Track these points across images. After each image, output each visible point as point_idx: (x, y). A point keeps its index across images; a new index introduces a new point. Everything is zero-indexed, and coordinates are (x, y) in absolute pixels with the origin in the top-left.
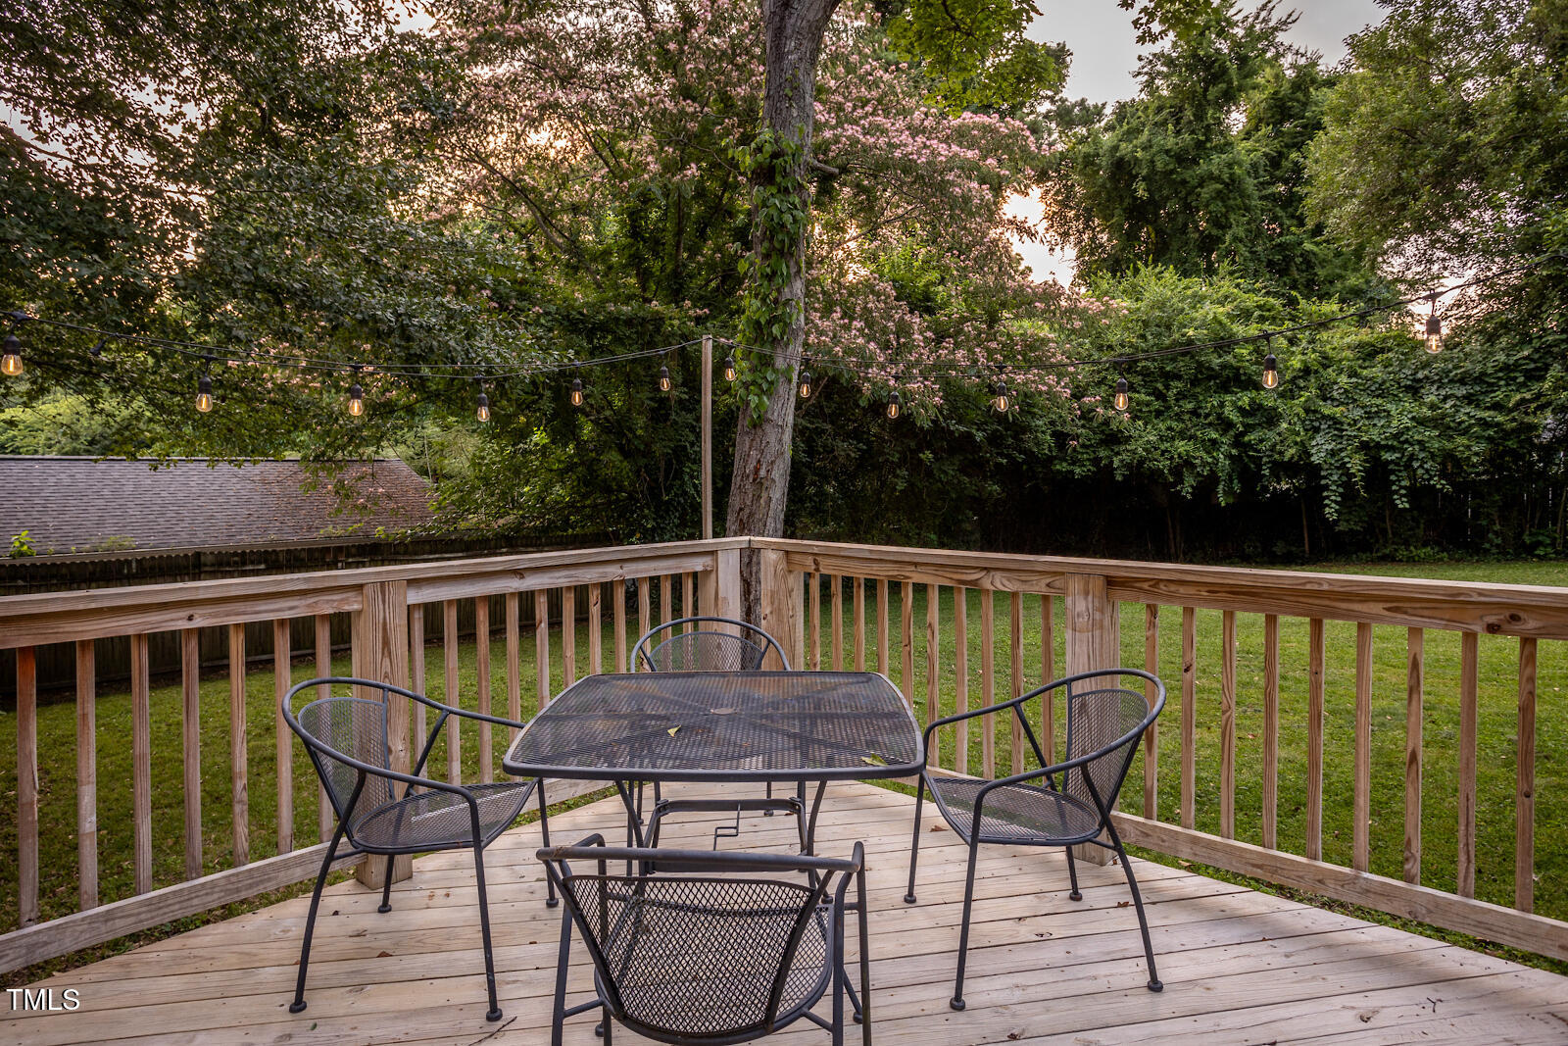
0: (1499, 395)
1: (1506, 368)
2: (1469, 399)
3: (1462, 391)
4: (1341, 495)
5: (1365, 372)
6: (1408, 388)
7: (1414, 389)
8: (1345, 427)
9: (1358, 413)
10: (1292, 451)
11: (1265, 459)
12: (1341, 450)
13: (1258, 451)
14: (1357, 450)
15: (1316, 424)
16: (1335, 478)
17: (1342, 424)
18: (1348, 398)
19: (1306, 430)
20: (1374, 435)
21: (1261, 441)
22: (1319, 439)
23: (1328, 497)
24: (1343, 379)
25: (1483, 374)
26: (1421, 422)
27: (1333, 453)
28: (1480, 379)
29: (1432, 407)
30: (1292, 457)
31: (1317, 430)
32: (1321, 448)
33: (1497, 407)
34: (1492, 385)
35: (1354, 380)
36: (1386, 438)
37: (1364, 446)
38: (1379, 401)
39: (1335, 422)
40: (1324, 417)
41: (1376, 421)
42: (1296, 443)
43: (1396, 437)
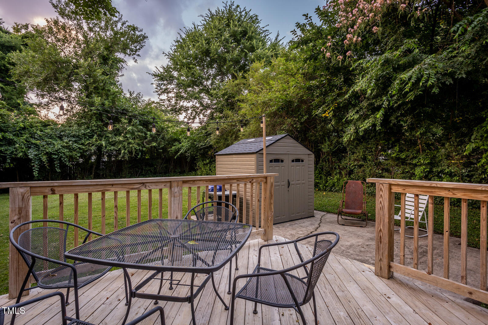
0: (83, 141)
1: (84, 134)
2: (75, 142)
3: (74, 139)
4: (38, 168)
5: (46, 131)
6: (59, 137)
7: (60, 137)
8: (40, 147)
9: (44, 143)
10: (21, 154)
11: (8, 157)
12: (39, 154)
13: (4, 153)
14: (45, 154)
15: (30, 146)
16: (37, 163)
17: (39, 146)
18: (41, 138)
19: (26, 147)
20: (49, 150)
21: (6, 150)
22: (31, 150)
23: (34, 169)
24: (39, 132)
25: (79, 135)
26: (63, 147)
27: (36, 155)
28: (78, 136)
29: (67, 143)
30: (21, 156)
31: (30, 148)
32: (32, 153)
33: (82, 144)
34: (80, 138)
35: (42, 133)
36: (54, 151)
37: (47, 153)
38: (51, 140)
39: (36, 145)
40: (32, 144)
41: (50, 146)
42: (22, 151)
43: (56, 151)
